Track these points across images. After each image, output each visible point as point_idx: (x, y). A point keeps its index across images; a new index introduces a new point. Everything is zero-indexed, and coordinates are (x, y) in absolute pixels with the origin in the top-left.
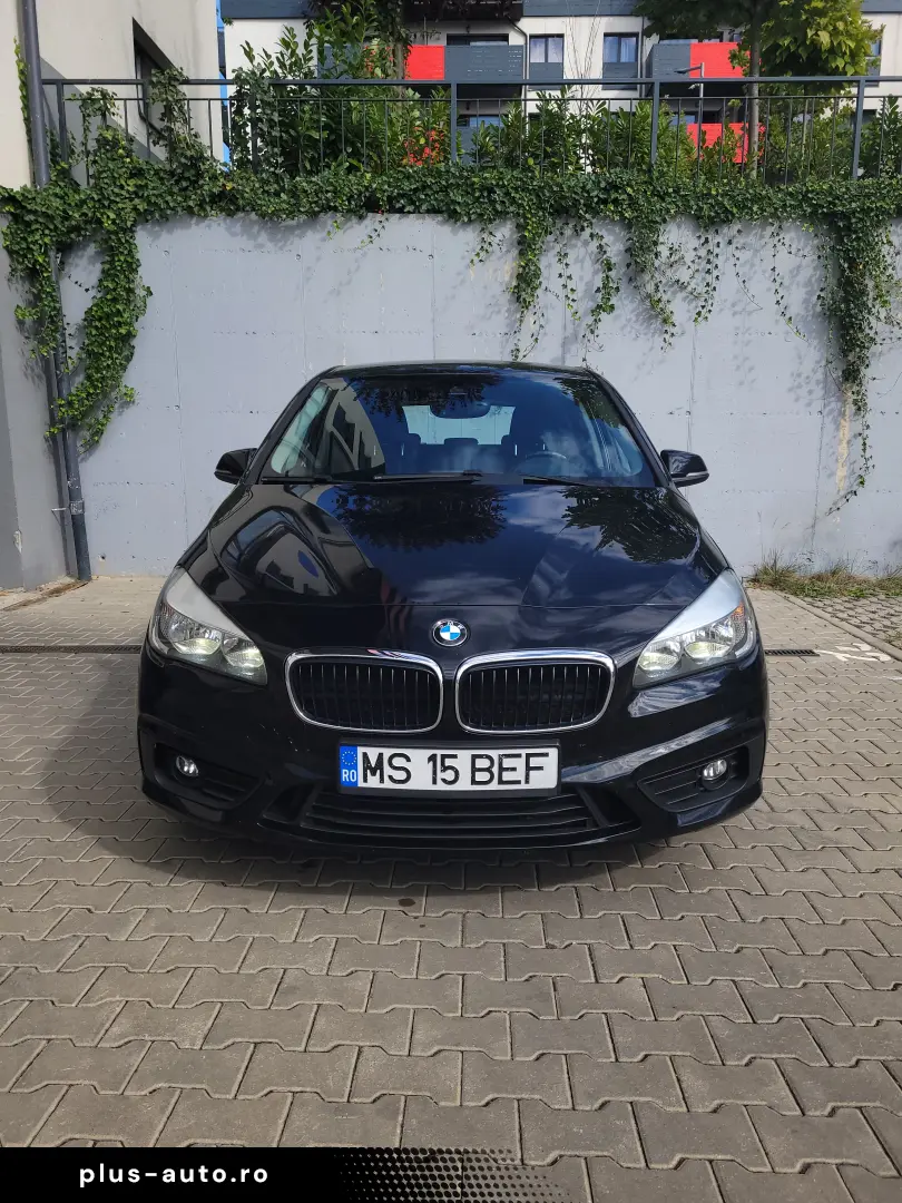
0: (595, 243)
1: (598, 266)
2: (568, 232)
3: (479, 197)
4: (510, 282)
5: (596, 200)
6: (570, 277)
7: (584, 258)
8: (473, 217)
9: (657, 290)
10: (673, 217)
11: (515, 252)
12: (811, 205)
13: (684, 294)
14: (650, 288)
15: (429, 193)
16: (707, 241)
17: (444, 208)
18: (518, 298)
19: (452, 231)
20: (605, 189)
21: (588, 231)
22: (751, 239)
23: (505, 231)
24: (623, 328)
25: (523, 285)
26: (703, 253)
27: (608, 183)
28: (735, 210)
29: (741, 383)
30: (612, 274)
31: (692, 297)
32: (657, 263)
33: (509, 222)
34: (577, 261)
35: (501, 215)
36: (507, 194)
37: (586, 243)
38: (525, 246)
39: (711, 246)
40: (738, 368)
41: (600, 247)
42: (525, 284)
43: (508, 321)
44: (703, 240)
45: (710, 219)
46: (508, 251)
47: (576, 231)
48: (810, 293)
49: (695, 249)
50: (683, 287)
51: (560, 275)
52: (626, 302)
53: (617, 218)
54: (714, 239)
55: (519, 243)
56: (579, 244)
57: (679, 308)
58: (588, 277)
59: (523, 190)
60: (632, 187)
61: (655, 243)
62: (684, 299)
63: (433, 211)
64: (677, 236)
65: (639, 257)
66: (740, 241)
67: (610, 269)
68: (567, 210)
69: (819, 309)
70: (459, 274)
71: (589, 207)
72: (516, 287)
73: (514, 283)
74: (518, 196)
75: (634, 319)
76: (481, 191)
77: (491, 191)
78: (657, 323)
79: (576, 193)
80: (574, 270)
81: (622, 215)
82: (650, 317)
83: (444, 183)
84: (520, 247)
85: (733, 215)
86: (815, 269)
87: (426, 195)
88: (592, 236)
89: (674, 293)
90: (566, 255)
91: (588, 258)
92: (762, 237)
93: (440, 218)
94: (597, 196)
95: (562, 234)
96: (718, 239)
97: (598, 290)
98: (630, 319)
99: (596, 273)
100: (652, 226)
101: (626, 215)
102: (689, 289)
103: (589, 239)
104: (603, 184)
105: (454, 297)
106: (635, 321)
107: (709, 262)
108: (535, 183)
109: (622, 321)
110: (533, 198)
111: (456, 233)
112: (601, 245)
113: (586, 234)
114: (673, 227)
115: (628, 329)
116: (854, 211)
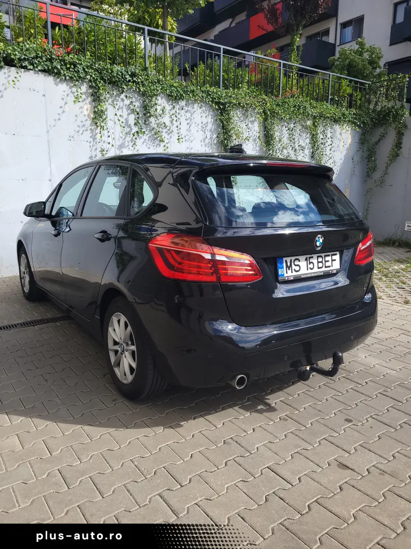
0: (127, 102)
1: (129, 111)
4: (90, 115)
6: (120, 116)
7: (123, 107)
8: (67, 78)
11: (90, 100)
12: (211, 98)
14: (153, 125)
15: (41, 61)
18: (96, 123)
21: (124, 94)
22: (189, 108)
23: (84, 88)
24: (143, 143)
27: (132, 73)
28: (184, 95)
31: (169, 132)
33: (85, 84)
34: (119, 108)
35: (83, 79)
36: (83, 69)
37: (123, 100)
38: (96, 98)
42: (98, 117)
43: (91, 135)
44: (173, 106)
45: (174, 98)
46: (86, 98)
48: (212, 134)
51: (116, 114)
53: (137, 90)
55: (92, 95)
56: (120, 100)
58: (126, 116)
62: (167, 132)
63: (45, 71)
64: (161, 102)
65: (146, 111)
66: (186, 108)
67: (138, 114)
68: (115, 83)
70: (61, 107)
71: (124, 83)
72: (93, 118)
73: (93, 116)
77: (76, 65)
78: (157, 142)
79: (119, 75)
80: (122, 112)
81: (139, 89)
82: (155, 139)
84: (93, 97)
85: (183, 97)
86: (213, 125)
87: (38, 61)
88: (126, 96)
89: (163, 129)
92: (193, 108)
98: (146, 139)
99: (129, 114)
102: (168, 128)
103: (125, 98)
104: (130, 73)
105: (59, 119)
106: (148, 140)
107: (176, 116)
108: (97, 66)
109: (142, 140)
110: (97, 73)
111: (57, 86)
112: (132, 102)
113: (123, 96)
114: (159, 98)
115: (145, 143)
116: (226, 103)
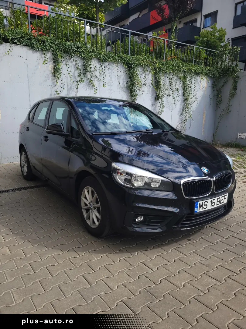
0: (74, 63)
1: (75, 69)
4: (51, 70)
6: (70, 71)
8: (40, 49)
9: (91, 77)
11: (52, 62)
12: (124, 60)
14: (89, 77)
15: (24, 39)
16: (102, 66)
17: (30, 45)
18: (54, 76)
19: (32, 52)
22: (111, 67)
23: (49, 55)
24: (83, 87)
26: (101, 69)
28: (108, 59)
30: (81, 72)
31: (99, 80)
32: (91, 70)
33: (50, 53)
35: (48, 50)
36: (49, 44)
38: (56, 61)
42: (56, 71)
45: (102, 60)
46: (50, 61)
48: (124, 82)
51: (67, 70)
55: (54, 59)
56: (70, 62)
57: (96, 82)
58: (73, 72)
60: (83, 48)
62: (97, 80)
63: (27, 45)
64: (94, 63)
65: (85, 68)
66: (108, 67)
67: (80, 70)
68: (68, 52)
69: (125, 86)
70: (36, 66)
72: (53, 72)
73: (53, 71)
76: (41, 42)
77: (44, 42)
78: (91, 86)
81: (81, 56)
82: (89, 85)
83: (29, 37)
86: (124, 76)
87: (23, 40)
89: (94, 79)
91: (72, 66)
92: (113, 66)
93: (28, 48)
95: (66, 58)
98: (84, 85)
99: (75, 71)
101: (83, 56)
102: (98, 78)
103: (73, 61)
104: (76, 46)
105: (35, 73)
106: (86, 85)
107: (103, 71)
108: (57, 42)
109: (82, 85)
110: (57, 46)
112: (77, 63)
113: (72, 59)
114: (93, 60)
116: (132, 63)
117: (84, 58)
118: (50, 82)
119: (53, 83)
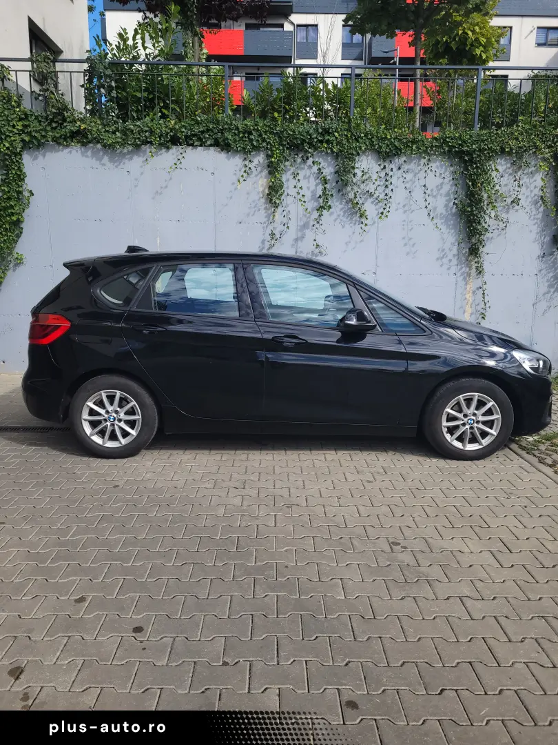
0: (315, 168)
1: (318, 181)
2: (299, 160)
3: (242, 137)
4: (263, 191)
5: (315, 140)
6: (301, 188)
7: (309, 176)
8: (239, 149)
9: (355, 197)
10: (364, 152)
11: (265, 172)
12: (448, 146)
13: (372, 199)
14: (351, 195)
15: (212, 134)
16: (385, 167)
17: (222, 143)
18: (271, 200)
19: (227, 157)
20: (321, 133)
21: (311, 160)
22: (412, 166)
23: (259, 159)
24: (335, 220)
25: (273, 193)
26: (382, 175)
27: (323, 131)
28: (402, 148)
29: (408, 254)
30: (328, 186)
31: (377, 201)
32: (355, 180)
33: (262, 153)
34: (305, 177)
35: (257, 149)
36: (260, 135)
37: (310, 167)
38: (273, 169)
39: (387, 170)
40: (406, 245)
41: (319, 169)
42: (274, 193)
43: (265, 215)
44: (382, 167)
45: (387, 153)
46: (261, 172)
47: (303, 160)
48: (449, 201)
49: (377, 172)
50: (371, 195)
51: (295, 187)
52: (337, 204)
53: (329, 151)
54: (389, 166)
55: (268, 166)
56: (306, 167)
57: (370, 208)
58: (312, 188)
59: (270, 133)
60: (338, 133)
61: (353, 168)
62: (372, 202)
63: (214, 145)
64: (366, 164)
65: (343, 176)
66: (406, 167)
67: (326, 183)
68: (299, 146)
69: (454, 210)
70: (233, 184)
71: (311, 145)
72: (268, 195)
73: (267, 192)
74: (266, 137)
75: (342, 214)
76: (244, 133)
77: (250, 133)
78: (357, 217)
79: (303, 135)
80: (303, 183)
81: (332, 150)
82: (352, 214)
83: (221, 127)
84: (269, 169)
85: (401, 151)
86: (451, 186)
87: (209, 135)
88: (313, 162)
89: (366, 199)
90: (298, 174)
91: (312, 176)
92: (419, 165)
93: (218, 149)
94: (316, 138)
95: (295, 161)
96: (392, 166)
97: (320, 197)
98: (340, 215)
99: (317, 185)
100: (351, 157)
101: (334, 150)
102: (375, 196)
103: (312, 165)
104: (320, 131)
106: (343, 216)
108: (278, 129)
109: (335, 216)
110: (276, 138)
111: (229, 160)
113: (310, 161)
114: (363, 158)
115: (338, 221)
116: (475, 150)
117: (337, 156)
118: (262, 215)
119: (268, 217)
